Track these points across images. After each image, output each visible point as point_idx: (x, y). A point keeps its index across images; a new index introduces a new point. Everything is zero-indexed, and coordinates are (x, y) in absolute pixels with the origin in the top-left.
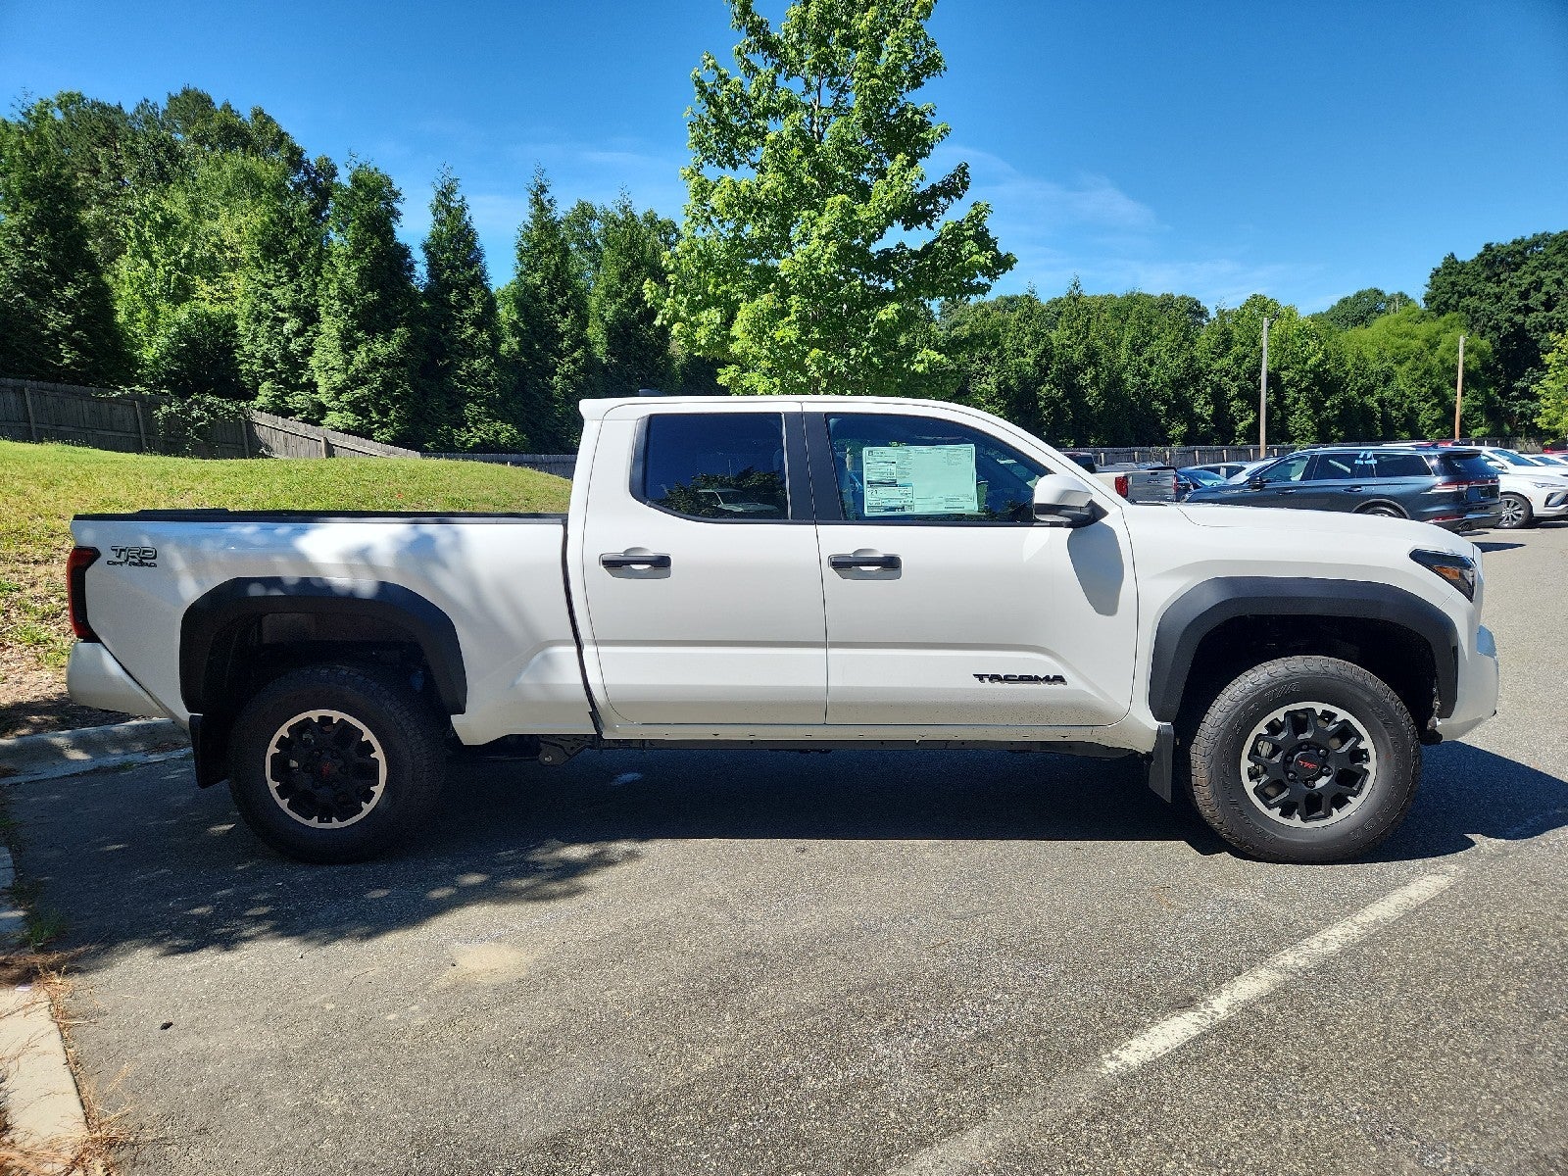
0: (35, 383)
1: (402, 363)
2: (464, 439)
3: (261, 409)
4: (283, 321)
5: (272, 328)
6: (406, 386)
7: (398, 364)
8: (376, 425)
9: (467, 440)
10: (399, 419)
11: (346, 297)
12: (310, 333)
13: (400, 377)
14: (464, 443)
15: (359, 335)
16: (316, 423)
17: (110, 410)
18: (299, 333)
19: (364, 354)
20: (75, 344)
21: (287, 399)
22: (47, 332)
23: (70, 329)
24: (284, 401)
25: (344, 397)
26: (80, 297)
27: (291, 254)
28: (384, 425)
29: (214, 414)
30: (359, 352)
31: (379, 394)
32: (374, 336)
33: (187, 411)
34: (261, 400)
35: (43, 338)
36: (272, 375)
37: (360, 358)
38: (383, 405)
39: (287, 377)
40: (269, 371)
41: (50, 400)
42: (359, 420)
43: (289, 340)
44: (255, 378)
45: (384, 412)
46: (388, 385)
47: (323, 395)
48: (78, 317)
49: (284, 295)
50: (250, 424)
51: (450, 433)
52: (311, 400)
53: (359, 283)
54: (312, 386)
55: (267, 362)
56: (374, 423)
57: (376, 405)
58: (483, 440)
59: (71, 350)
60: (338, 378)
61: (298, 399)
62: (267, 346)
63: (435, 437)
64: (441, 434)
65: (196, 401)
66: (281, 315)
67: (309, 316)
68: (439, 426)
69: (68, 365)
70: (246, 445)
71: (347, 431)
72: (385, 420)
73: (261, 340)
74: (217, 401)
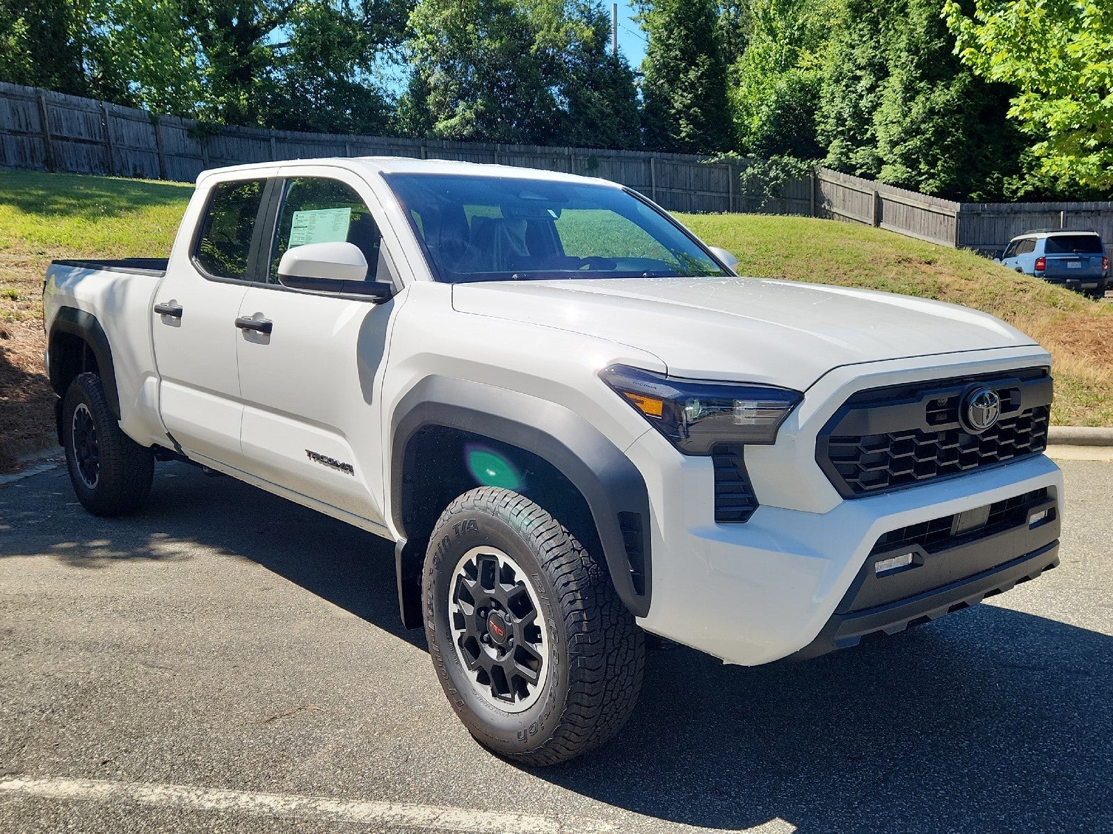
0: (659, 154)
1: (960, 109)
2: (1014, 187)
3: (829, 167)
4: (858, 78)
5: (847, 86)
6: (959, 134)
7: (955, 112)
8: (924, 177)
9: (1018, 188)
10: (946, 170)
11: (913, 49)
12: (881, 88)
13: (953, 125)
14: (1015, 192)
15: (922, 84)
16: (872, 177)
17: (709, 173)
18: (871, 89)
19: (921, 105)
20: (692, 120)
21: (851, 155)
22: (673, 111)
23: (689, 107)
24: (848, 158)
25: (897, 150)
26: (700, 78)
27: (875, 11)
28: (932, 176)
29: (788, 173)
30: (917, 103)
31: (929, 144)
32: (935, 85)
33: (765, 173)
34: (830, 158)
35: (670, 115)
36: (842, 133)
37: (917, 108)
38: (933, 155)
39: (854, 134)
40: (840, 129)
41: (668, 168)
42: (908, 172)
43: (861, 97)
44: (828, 136)
45: (932, 164)
46: (941, 133)
47: (882, 150)
48: (696, 96)
49: (862, 54)
50: (817, 181)
51: (1000, 181)
52: (872, 154)
53: (927, 32)
54: (873, 141)
55: (840, 120)
56: (920, 174)
57: (926, 156)
58: (1037, 188)
59: (687, 125)
60: (895, 130)
61: (860, 156)
62: (840, 105)
63: (981, 185)
64: (990, 183)
65: (775, 162)
66: (858, 73)
67: (881, 72)
68: (987, 174)
69: (684, 138)
70: (812, 201)
71: (896, 184)
72: (932, 171)
73: (838, 101)
74: (792, 160)
